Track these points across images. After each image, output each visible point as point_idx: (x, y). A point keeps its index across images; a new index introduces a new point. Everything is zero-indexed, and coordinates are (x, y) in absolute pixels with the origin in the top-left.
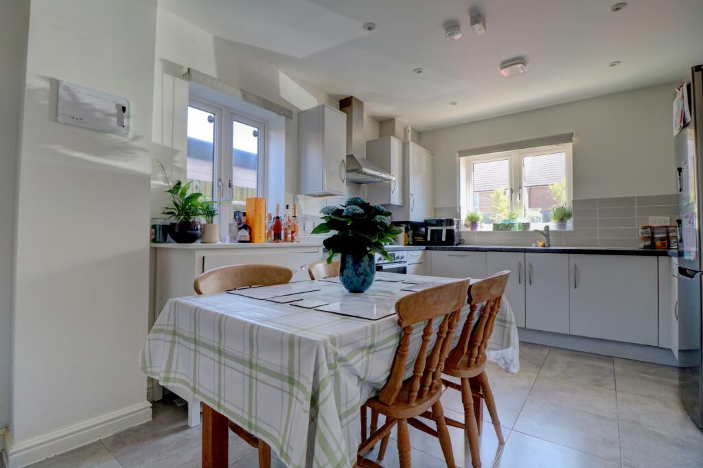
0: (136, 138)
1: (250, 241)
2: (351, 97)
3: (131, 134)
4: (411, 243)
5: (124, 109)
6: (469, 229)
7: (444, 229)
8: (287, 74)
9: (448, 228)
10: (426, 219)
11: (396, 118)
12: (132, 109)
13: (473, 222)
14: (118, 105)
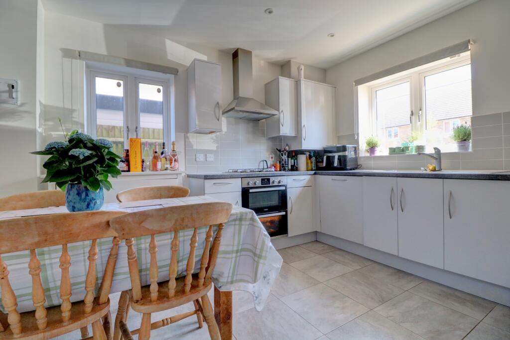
0: (22, 105)
1: (129, 171)
2: (238, 50)
3: (19, 103)
4: (314, 168)
5: (13, 87)
6: (368, 155)
7: (336, 155)
8: (172, 40)
9: (341, 154)
10: (325, 146)
11: (291, 60)
12: (19, 86)
13: (372, 148)
14: (9, 85)
